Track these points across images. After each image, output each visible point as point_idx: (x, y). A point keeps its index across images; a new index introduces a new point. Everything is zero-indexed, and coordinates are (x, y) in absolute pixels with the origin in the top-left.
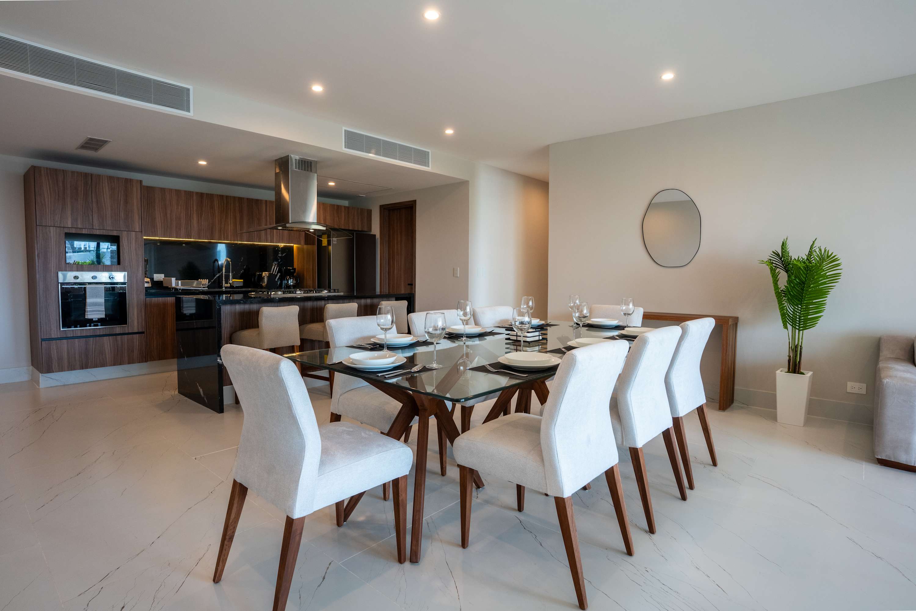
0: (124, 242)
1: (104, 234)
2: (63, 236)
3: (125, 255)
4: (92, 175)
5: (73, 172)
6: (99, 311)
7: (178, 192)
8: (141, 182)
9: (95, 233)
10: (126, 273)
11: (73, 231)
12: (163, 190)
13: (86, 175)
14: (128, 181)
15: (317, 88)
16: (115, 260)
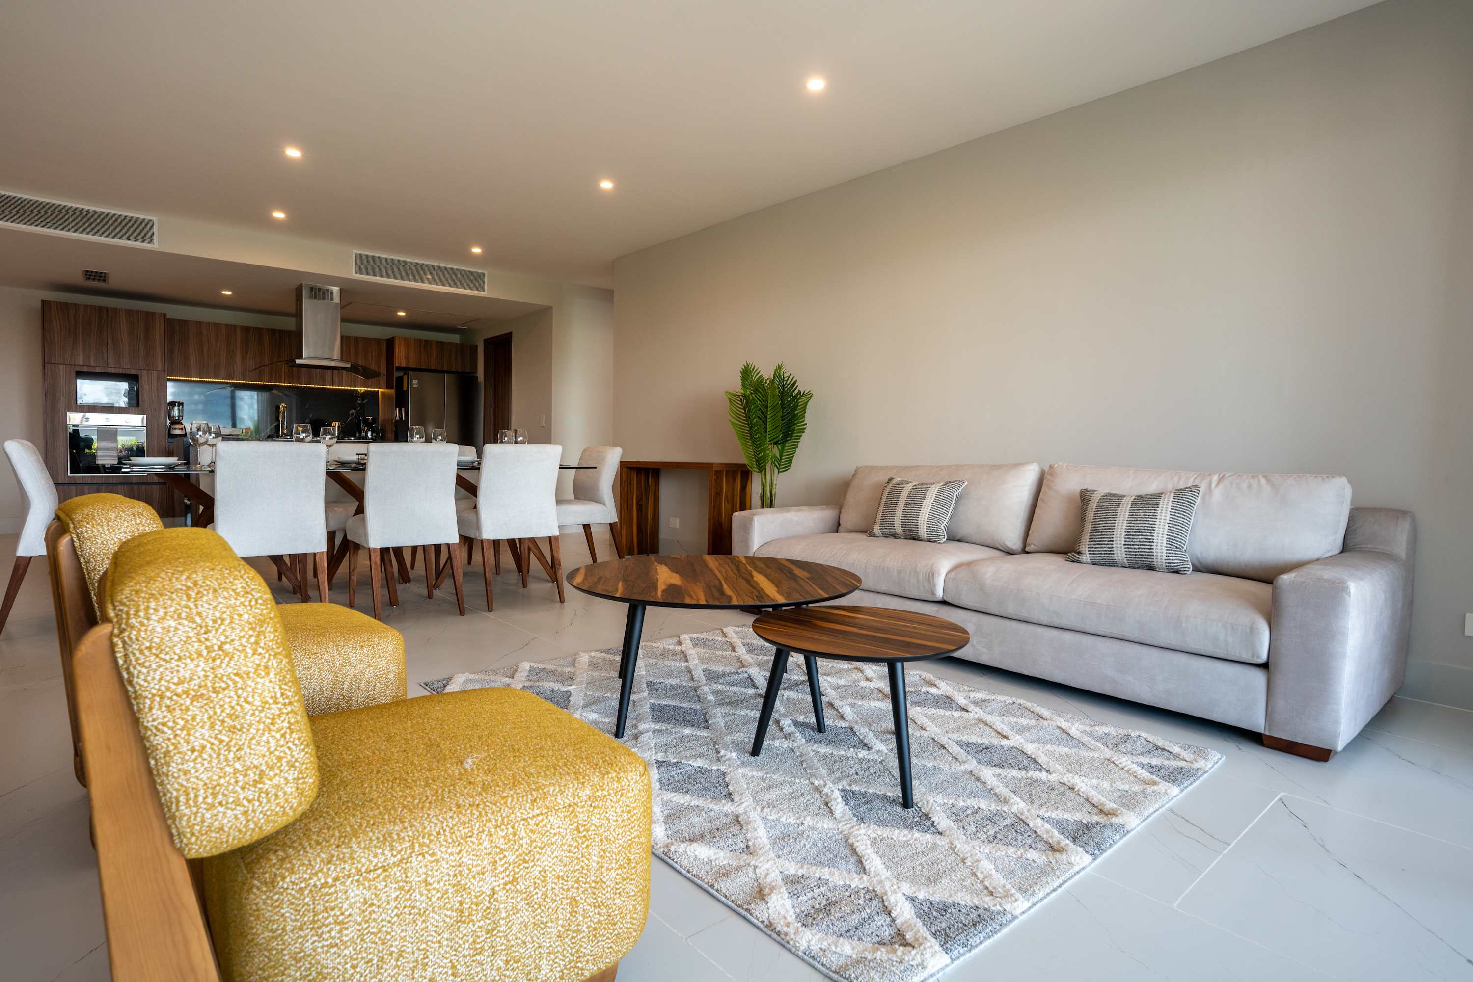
0: (144, 380)
1: (121, 372)
2: (74, 374)
3: (145, 397)
4: (107, 309)
5: (86, 306)
6: (110, 456)
7: (217, 326)
8: (165, 315)
9: (109, 372)
10: (145, 416)
11: (85, 369)
12: (199, 324)
13: (100, 309)
14: (149, 315)
15: (279, 215)
16: (134, 402)
